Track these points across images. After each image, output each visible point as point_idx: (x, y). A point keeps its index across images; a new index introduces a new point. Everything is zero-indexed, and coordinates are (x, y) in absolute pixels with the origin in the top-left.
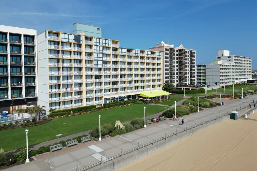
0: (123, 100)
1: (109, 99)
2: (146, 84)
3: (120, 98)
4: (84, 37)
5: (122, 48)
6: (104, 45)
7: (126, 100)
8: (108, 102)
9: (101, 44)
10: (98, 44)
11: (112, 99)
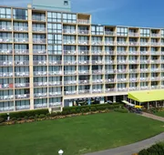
0: (98, 102)
1: (73, 100)
2: (140, 79)
3: (92, 99)
4: (30, 12)
5: (96, 26)
6: (65, 22)
7: (102, 102)
8: (71, 105)
9: (59, 21)
10: (54, 21)
11: (78, 101)
